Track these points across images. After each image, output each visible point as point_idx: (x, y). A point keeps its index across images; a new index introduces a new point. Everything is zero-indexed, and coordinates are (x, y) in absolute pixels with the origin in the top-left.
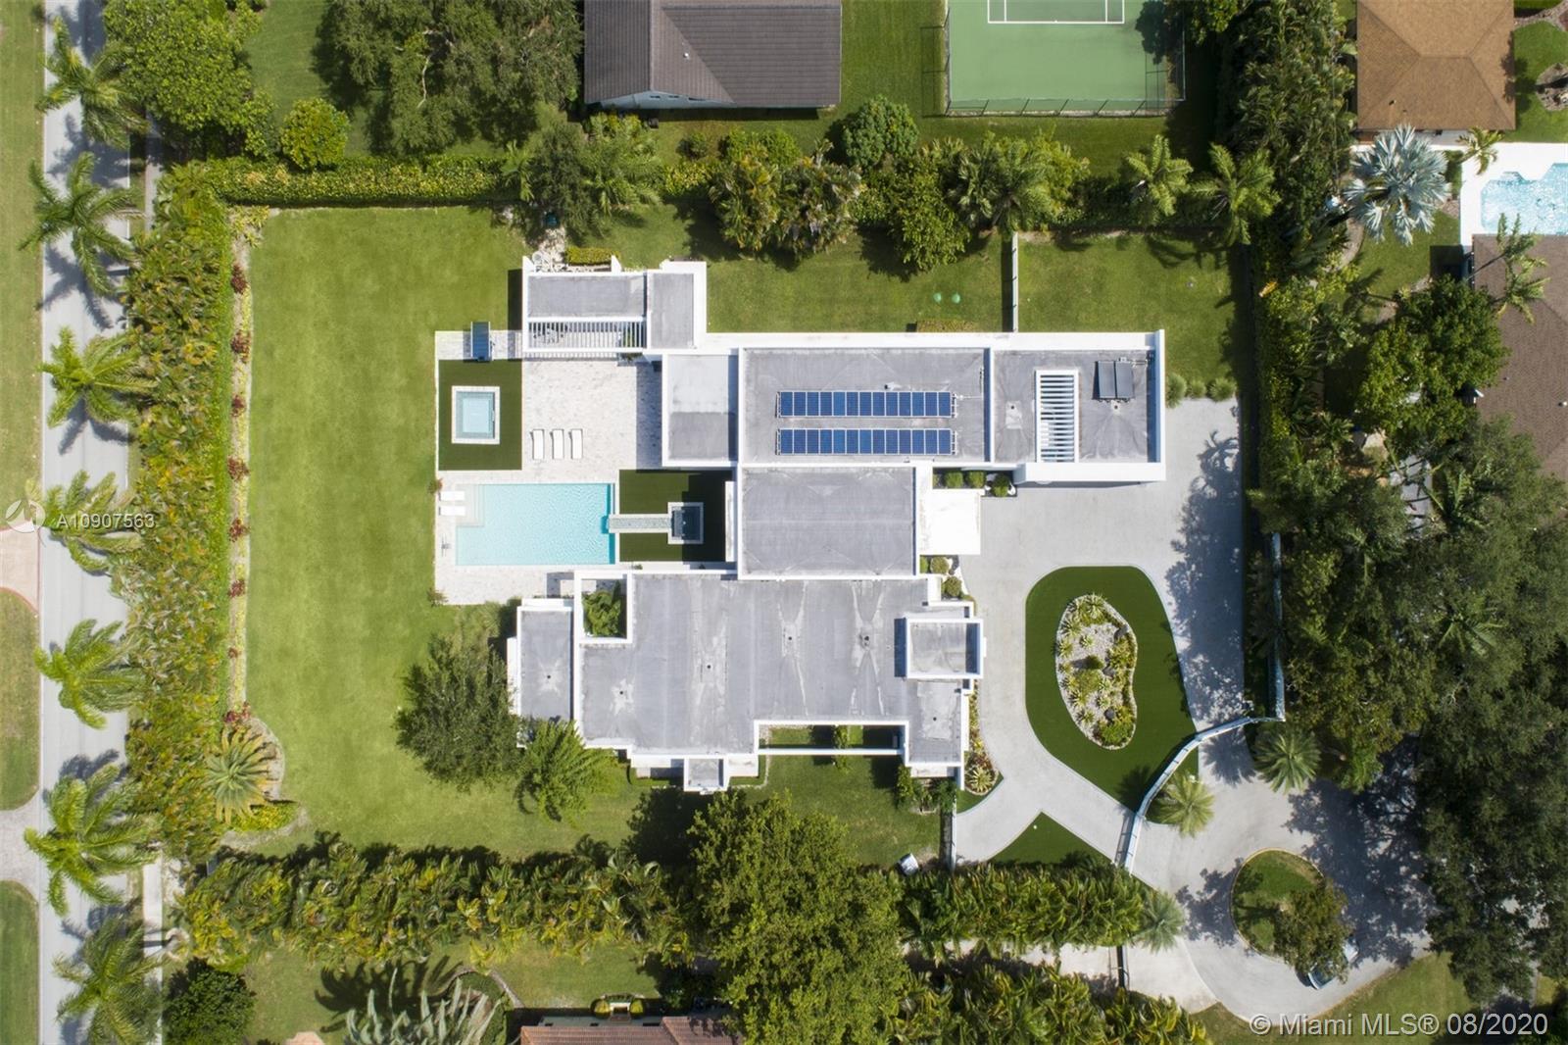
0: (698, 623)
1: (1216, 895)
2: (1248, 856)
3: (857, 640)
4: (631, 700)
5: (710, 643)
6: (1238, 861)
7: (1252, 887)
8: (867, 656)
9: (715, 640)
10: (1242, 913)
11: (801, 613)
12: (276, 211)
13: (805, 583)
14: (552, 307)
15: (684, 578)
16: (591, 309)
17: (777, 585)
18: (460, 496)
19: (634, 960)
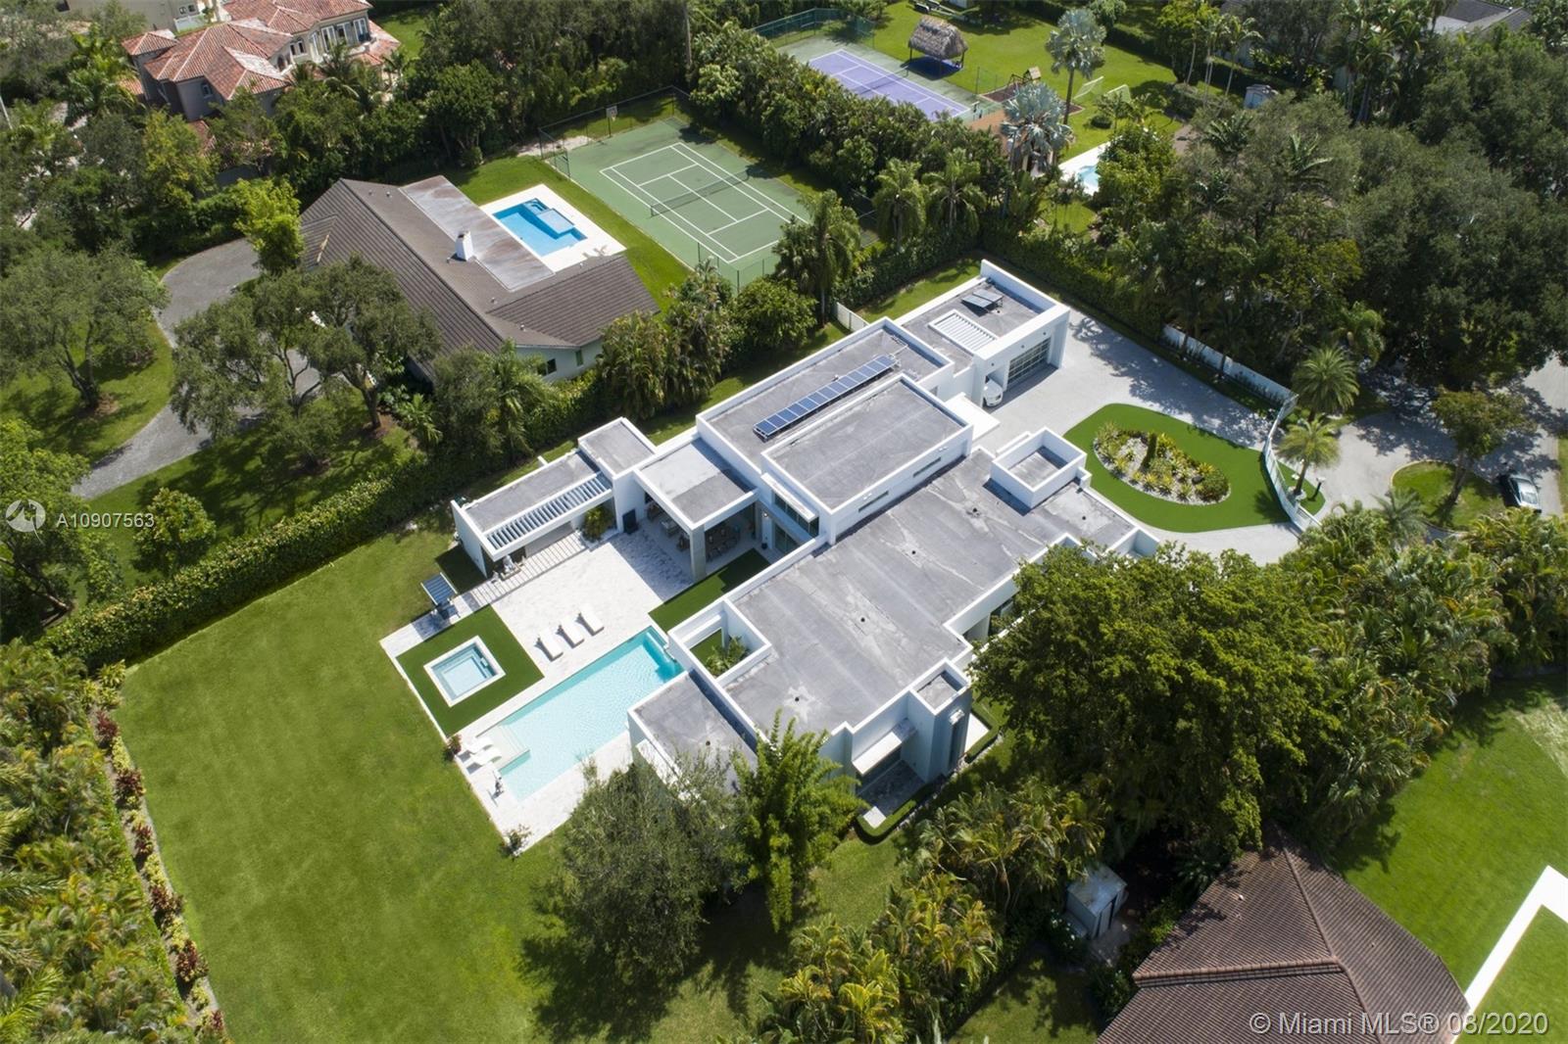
0: (823, 598)
3: (968, 517)
4: (812, 699)
5: (847, 604)
8: (987, 520)
9: (850, 599)
11: (905, 531)
12: (135, 668)
13: (889, 512)
14: (503, 516)
15: (779, 578)
16: (543, 495)
17: (867, 528)
18: (485, 741)
19: (1039, 1024)
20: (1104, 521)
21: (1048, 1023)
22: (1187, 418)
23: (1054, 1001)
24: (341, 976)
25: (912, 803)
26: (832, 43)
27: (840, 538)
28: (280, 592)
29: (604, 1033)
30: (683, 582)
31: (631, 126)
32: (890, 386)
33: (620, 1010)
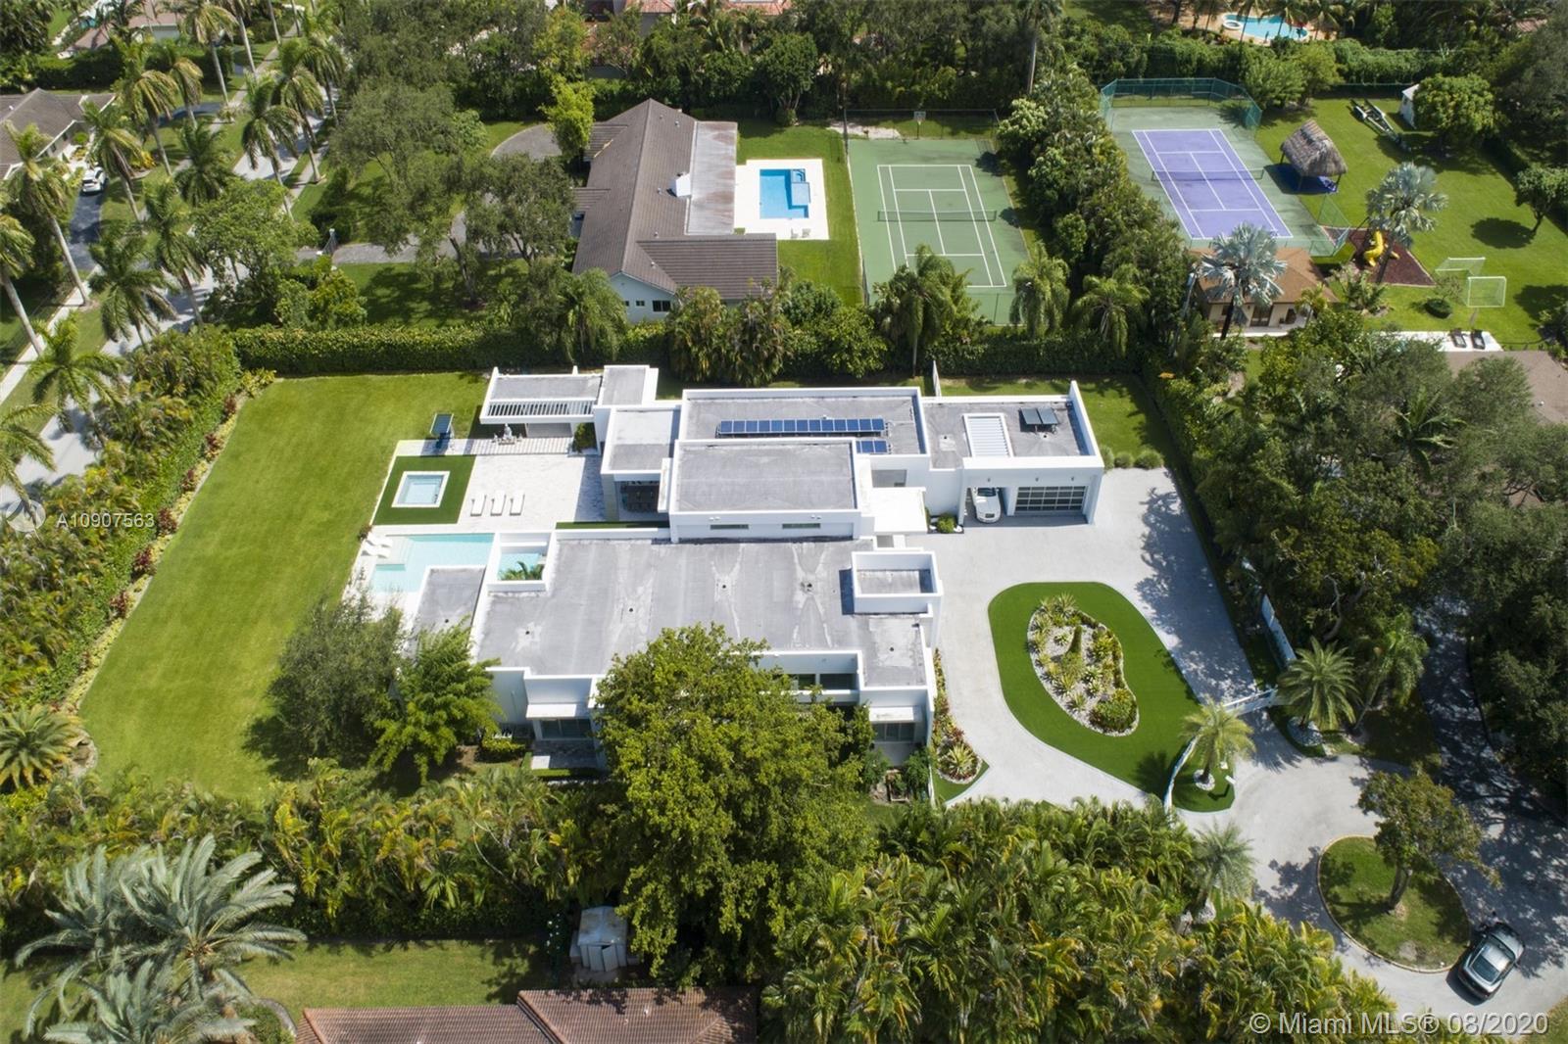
0: (623, 577)
1: (1298, 890)
2: (1325, 845)
3: (798, 587)
4: (537, 639)
5: (635, 591)
6: (1312, 850)
7: (1344, 879)
8: (810, 599)
9: (640, 590)
10: (1344, 911)
11: (737, 566)
12: (282, 380)
13: (742, 545)
14: (514, 395)
15: (612, 543)
16: (550, 395)
17: (712, 547)
18: (388, 541)
19: (489, 983)
20: (908, 663)
21: (495, 989)
22: (1169, 641)
23: (515, 981)
24: (200, 624)
25: (566, 773)
26: (1218, 119)
27: (682, 541)
28: (384, 377)
29: (271, 762)
30: (601, 515)
31: (941, 136)
32: (839, 443)
33: (291, 756)
